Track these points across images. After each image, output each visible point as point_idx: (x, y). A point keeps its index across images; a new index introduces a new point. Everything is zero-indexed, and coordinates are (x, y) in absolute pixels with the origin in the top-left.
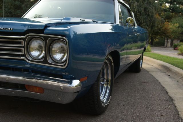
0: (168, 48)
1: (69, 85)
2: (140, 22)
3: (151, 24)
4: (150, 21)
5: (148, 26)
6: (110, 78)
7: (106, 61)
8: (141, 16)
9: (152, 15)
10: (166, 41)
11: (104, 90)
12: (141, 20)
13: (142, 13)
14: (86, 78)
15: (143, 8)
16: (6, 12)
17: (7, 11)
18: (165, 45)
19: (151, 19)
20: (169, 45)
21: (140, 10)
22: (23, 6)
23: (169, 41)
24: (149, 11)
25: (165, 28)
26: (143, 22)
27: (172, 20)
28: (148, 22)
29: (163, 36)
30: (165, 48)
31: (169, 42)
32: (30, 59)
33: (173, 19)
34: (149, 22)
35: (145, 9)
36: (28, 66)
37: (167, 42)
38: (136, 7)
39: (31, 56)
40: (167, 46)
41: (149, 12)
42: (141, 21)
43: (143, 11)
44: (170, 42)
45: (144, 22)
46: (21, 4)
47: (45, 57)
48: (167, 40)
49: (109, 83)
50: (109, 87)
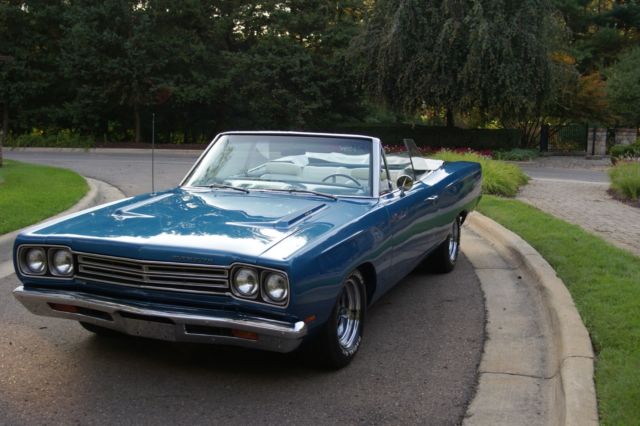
0: (597, 159)
1: (291, 330)
2: (500, 82)
3: (538, 86)
4: (532, 79)
5: (525, 94)
6: (358, 307)
7: (351, 280)
8: (503, 65)
9: (537, 59)
10: (590, 134)
11: (348, 328)
12: (503, 77)
13: (504, 54)
14: (314, 317)
15: (508, 37)
16: (74, 66)
17: (76, 62)
18: (590, 148)
19: (535, 72)
20: (602, 147)
21: (498, 46)
22: (128, 44)
23: (602, 135)
24: (529, 46)
25: (590, 93)
26: (508, 82)
27: (620, 56)
28: (526, 81)
29: (584, 117)
30: (588, 158)
31: (600, 140)
32: (238, 294)
33: (624, 52)
34: (529, 82)
35: (515, 42)
36: (235, 303)
37: (594, 138)
38: (483, 39)
39: (239, 291)
40: (593, 153)
41: (526, 49)
42: (503, 81)
43: (507, 48)
44: (605, 138)
45: (511, 83)
46: (120, 38)
47: (258, 291)
48: (595, 131)
49: (358, 316)
50: (357, 322)
